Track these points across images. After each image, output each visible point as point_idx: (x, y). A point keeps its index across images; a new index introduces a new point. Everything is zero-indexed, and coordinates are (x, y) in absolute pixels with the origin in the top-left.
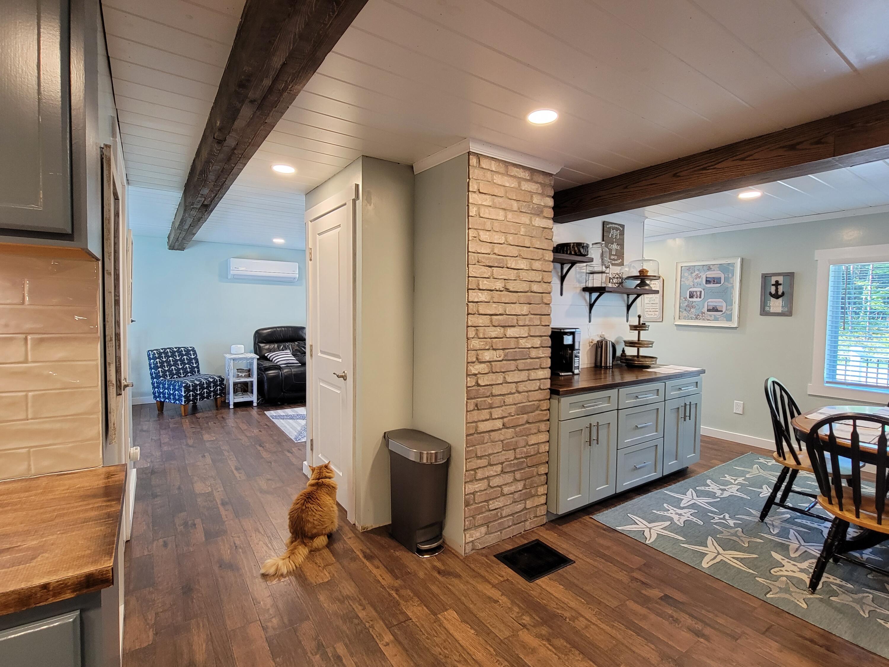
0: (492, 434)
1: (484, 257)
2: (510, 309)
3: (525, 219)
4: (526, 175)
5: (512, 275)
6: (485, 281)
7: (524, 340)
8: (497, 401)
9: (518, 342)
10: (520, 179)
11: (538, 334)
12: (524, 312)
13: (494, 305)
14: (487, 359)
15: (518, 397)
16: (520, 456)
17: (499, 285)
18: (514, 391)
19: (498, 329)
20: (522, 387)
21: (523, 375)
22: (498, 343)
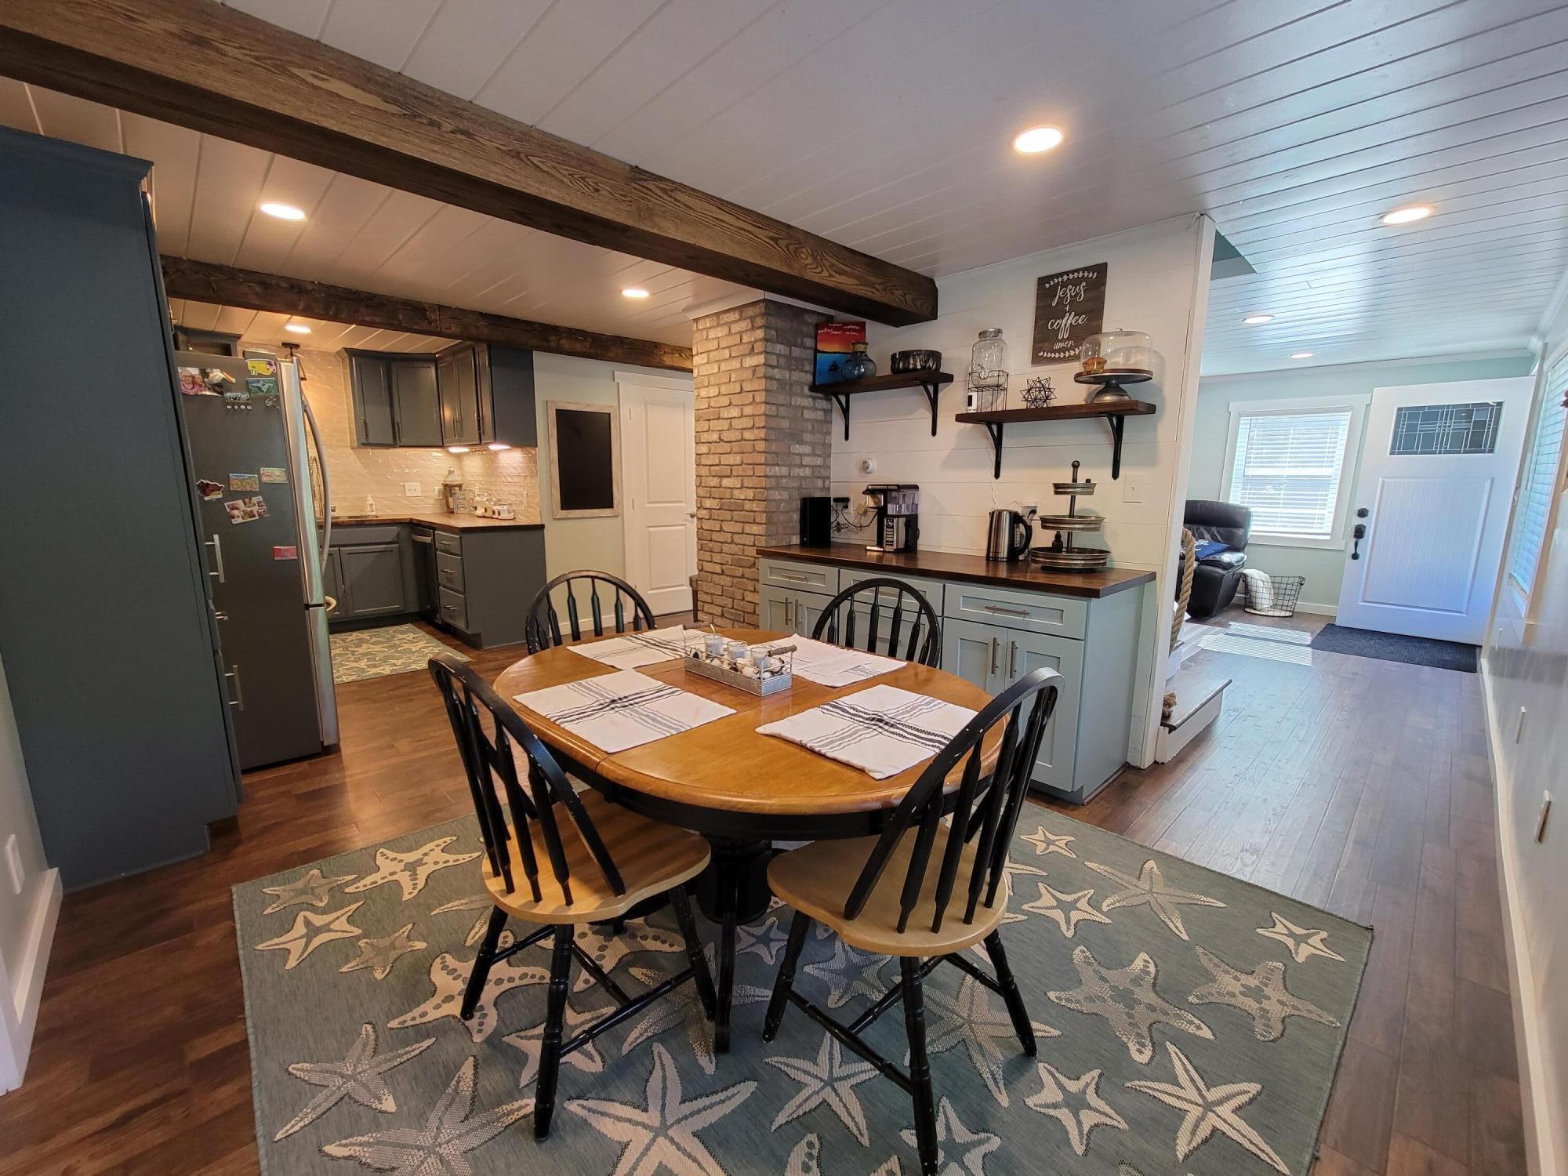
0: (714, 576)
1: (704, 413)
2: (725, 459)
3: (735, 364)
4: (735, 316)
5: (725, 425)
6: (705, 435)
7: (738, 491)
8: (716, 547)
9: (732, 493)
10: (729, 324)
11: (751, 485)
12: (738, 462)
13: (712, 456)
14: (708, 506)
15: (734, 548)
16: (739, 608)
17: (715, 437)
18: (729, 541)
19: (715, 479)
20: (737, 538)
21: (738, 528)
22: (716, 493)
